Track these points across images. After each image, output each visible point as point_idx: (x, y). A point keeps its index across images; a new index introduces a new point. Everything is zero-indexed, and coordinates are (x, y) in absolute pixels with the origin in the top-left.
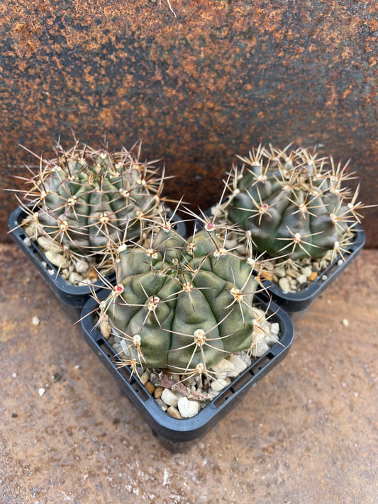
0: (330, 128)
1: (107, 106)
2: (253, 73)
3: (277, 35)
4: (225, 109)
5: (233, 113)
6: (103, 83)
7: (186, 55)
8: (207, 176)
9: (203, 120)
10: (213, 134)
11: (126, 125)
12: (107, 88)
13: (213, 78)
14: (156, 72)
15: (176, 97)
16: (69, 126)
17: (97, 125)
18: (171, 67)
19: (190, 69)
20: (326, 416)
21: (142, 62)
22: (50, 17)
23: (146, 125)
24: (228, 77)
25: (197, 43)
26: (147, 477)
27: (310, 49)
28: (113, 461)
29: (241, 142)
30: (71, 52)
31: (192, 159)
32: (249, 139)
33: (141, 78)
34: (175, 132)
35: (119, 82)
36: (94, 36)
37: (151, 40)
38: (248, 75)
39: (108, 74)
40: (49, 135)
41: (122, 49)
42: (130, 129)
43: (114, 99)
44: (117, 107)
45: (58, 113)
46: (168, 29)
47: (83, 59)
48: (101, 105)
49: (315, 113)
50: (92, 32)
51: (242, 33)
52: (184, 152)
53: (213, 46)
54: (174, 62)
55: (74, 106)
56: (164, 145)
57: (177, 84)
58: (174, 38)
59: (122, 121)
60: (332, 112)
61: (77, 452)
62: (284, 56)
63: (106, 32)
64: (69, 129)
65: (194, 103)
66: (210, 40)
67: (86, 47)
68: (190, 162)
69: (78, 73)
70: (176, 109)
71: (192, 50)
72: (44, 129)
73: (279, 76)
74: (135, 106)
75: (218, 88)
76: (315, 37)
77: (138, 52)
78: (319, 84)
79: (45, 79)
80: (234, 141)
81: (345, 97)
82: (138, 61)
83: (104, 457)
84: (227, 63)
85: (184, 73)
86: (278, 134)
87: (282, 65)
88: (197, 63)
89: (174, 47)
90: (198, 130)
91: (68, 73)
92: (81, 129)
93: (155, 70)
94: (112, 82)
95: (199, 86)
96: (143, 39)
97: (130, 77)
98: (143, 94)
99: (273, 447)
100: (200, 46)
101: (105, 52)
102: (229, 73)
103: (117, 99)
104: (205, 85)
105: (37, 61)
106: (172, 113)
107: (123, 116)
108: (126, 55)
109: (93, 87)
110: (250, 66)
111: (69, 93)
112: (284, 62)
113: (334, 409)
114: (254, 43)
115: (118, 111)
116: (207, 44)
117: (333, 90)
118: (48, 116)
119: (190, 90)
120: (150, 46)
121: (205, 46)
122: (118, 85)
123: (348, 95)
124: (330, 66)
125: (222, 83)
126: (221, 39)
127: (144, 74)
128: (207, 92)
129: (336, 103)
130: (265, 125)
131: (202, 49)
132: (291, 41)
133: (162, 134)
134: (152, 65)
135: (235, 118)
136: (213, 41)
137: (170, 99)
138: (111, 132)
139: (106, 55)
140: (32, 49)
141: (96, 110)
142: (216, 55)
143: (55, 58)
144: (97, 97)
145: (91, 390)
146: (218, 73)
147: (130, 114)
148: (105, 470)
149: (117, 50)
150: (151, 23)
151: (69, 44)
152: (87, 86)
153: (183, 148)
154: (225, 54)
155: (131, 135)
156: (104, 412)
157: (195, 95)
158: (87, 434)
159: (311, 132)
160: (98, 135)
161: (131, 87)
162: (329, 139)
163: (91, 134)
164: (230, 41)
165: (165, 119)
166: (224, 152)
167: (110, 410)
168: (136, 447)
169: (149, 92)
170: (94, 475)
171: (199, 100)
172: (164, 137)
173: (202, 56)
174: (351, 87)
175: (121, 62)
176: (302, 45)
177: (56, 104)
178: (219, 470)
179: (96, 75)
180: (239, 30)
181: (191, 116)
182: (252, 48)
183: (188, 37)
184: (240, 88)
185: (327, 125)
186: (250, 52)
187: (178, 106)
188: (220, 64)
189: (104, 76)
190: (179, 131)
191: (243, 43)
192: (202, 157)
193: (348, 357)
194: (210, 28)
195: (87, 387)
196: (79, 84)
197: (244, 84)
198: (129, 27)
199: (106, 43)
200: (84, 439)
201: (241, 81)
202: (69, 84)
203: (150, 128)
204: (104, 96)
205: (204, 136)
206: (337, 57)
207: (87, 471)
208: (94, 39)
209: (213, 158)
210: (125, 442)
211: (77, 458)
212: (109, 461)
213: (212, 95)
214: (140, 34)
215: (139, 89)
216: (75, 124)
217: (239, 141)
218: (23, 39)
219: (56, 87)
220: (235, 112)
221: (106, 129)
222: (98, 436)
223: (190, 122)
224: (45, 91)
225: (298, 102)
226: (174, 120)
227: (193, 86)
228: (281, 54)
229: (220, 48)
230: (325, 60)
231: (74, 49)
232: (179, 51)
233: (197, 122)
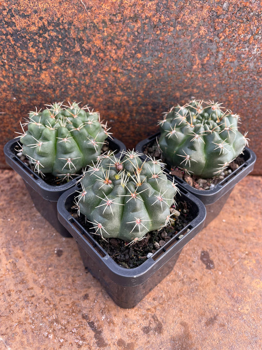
1: (45, 70)
2: (141, 45)
3: (154, 19)
4: (125, 72)
5: (130, 75)
6: (41, 53)
8: (117, 119)
9: (111, 79)
10: (119, 89)
11: (59, 83)
12: (44, 57)
13: (114, 49)
14: (76, 46)
15: (91, 63)
16: (21, 84)
17: (39, 83)
18: (85, 42)
19: (98, 43)
20: (196, 287)
21: (66, 39)
22: (5, 9)
23: (72, 83)
24: (124, 48)
26: (60, 326)
27: (178, 28)
28: (37, 315)
29: (138, 96)
30: (19, 33)
31: (105, 107)
32: (143, 93)
33: (66, 49)
34: (92, 88)
35: (52, 53)
36: (33, 22)
37: (70, 23)
38: (138, 47)
39: (44, 47)
40: (8, 90)
41: (52, 30)
42: (62, 86)
43: (50, 64)
44: (52, 70)
45: (14, 75)
46: (81, 16)
47: (27, 37)
48: (41, 69)
49: (187, 74)
50: (32, 19)
51: (130, 18)
52: (100, 102)
53: (112, 27)
54: (87, 39)
55: (23, 70)
56: (86, 97)
57: (91, 54)
58: (85, 22)
59: (56, 80)
60: (198, 73)
61: (12, 308)
62: (161, 34)
63: (41, 18)
64: (21, 86)
65: (103, 67)
66: (110, 23)
67: (28, 29)
68: (105, 109)
69: (24, 46)
70: (92, 71)
71: (99, 30)
72: (5, 86)
73: (158, 48)
74: (64, 70)
75: (118, 56)
76: (180, 20)
77: (63, 32)
78: (186, 54)
79: (3, 51)
80: (133, 95)
81: (205, 62)
82: (63, 38)
83: (31, 312)
84: (123, 39)
85: (95, 46)
86: (163, 89)
87: (159, 39)
88: (103, 39)
89: (87, 28)
90: (108, 87)
91: (18, 47)
92: (29, 86)
93: (75, 44)
94: (47, 53)
95: (105, 55)
96: (65, 23)
97: (59, 49)
98: (69, 61)
99: (155, 308)
100: (103, 28)
101: (41, 32)
102: (125, 46)
103: (52, 65)
104: (109, 54)
106: (89, 74)
107: (57, 77)
108: (55, 34)
109: (35, 56)
110: (138, 41)
111: (20, 61)
112: (161, 38)
113: (203, 282)
114: (139, 25)
115: (53, 73)
116: (108, 26)
117: (197, 57)
118: (7, 77)
119: (100, 58)
120: (71, 28)
121: (107, 27)
122: (51, 55)
123: (208, 61)
124: (193, 40)
125: (121, 53)
126: (117, 22)
127: (68, 47)
128: (112, 59)
129: (200, 67)
130: (154, 83)
131: (105, 29)
132: (164, 23)
133: (84, 89)
134: (73, 40)
135: (132, 78)
136: (112, 23)
137: (87, 64)
138: (49, 88)
139: (42, 34)
141: (38, 72)
142: (115, 34)
143: (9, 37)
144: (38, 63)
145: (28, 266)
146: (117, 46)
147: (62, 75)
148: (30, 321)
149: (49, 31)
150: (70, 12)
151: (18, 27)
152: (31, 56)
153: (98, 99)
154: (120, 32)
155: (63, 90)
156: (35, 281)
157: (104, 62)
158: (21, 295)
159: (186, 88)
160: (41, 90)
161: (61, 56)
162: (199, 93)
163: (36, 89)
164: (123, 24)
165: (85, 78)
166: (127, 102)
167: (40, 280)
169: (73, 59)
170: (22, 324)
171: (107, 65)
172: (85, 91)
173: (106, 34)
174: (209, 55)
175: (52, 40)
176: (172, 26)
177: (11, 68)
178: (113, 323)
179: (36, 48)
180: (129, 16)
181: (102, 76)
182: (138, 28)
183: (95, 21)
184: (133, 57)
185: (196, 83)
186: (137, 31)
187: (93, 69)
188: (118, 39)
189: (42, 48)
190: (95, 87)
191: (132, 25)
192: (113, 106)
193: (216, 247)
194: (108, 15)
195: (26, 263)
196: (26, 54)
197: (136, 53)
198: (55, 15)
199: (42, 26)
201: (133, 52)
202: (20, 54)
204: (43, 63)
205: (113, 91)
206: (197, 34)
207: (17, 321)
208: (34, 24)
209: (120, 106)
210: (47, 302)
211: (12, 312)
212: (34, 314)
213: (115, 61)
214: (63, 19)
215: (66, 57)
216: (25, 82)
217: (137, 94)
219: (11, 57)
220: (132, 74)
221: (46, 86)
222: (29, 297)
223: (102, 81)
224: (4, 60)
225: (174, 66)
226: (91, 79)
227: (102, 55)
228: (158, 32)
229: (117, 29)
230: (189, 36)
231: (21, 30)
232: (90, 31)
233: (106, 81)
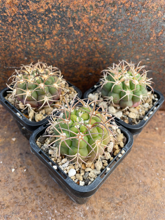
0: (153, 51)
7: (84, 14)
25: (89, 8)
105: (17, 17)
140: (14, 12)
168: (55, 199)
200: (31, 193)
203: (68, 50)
218: (10, 7)
